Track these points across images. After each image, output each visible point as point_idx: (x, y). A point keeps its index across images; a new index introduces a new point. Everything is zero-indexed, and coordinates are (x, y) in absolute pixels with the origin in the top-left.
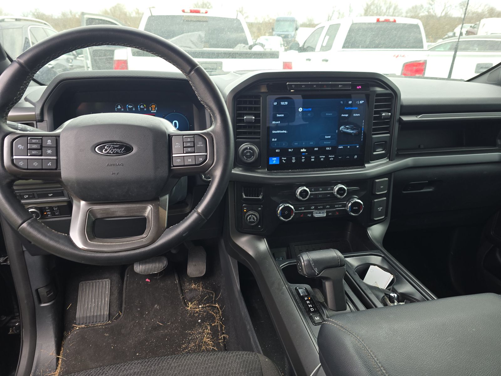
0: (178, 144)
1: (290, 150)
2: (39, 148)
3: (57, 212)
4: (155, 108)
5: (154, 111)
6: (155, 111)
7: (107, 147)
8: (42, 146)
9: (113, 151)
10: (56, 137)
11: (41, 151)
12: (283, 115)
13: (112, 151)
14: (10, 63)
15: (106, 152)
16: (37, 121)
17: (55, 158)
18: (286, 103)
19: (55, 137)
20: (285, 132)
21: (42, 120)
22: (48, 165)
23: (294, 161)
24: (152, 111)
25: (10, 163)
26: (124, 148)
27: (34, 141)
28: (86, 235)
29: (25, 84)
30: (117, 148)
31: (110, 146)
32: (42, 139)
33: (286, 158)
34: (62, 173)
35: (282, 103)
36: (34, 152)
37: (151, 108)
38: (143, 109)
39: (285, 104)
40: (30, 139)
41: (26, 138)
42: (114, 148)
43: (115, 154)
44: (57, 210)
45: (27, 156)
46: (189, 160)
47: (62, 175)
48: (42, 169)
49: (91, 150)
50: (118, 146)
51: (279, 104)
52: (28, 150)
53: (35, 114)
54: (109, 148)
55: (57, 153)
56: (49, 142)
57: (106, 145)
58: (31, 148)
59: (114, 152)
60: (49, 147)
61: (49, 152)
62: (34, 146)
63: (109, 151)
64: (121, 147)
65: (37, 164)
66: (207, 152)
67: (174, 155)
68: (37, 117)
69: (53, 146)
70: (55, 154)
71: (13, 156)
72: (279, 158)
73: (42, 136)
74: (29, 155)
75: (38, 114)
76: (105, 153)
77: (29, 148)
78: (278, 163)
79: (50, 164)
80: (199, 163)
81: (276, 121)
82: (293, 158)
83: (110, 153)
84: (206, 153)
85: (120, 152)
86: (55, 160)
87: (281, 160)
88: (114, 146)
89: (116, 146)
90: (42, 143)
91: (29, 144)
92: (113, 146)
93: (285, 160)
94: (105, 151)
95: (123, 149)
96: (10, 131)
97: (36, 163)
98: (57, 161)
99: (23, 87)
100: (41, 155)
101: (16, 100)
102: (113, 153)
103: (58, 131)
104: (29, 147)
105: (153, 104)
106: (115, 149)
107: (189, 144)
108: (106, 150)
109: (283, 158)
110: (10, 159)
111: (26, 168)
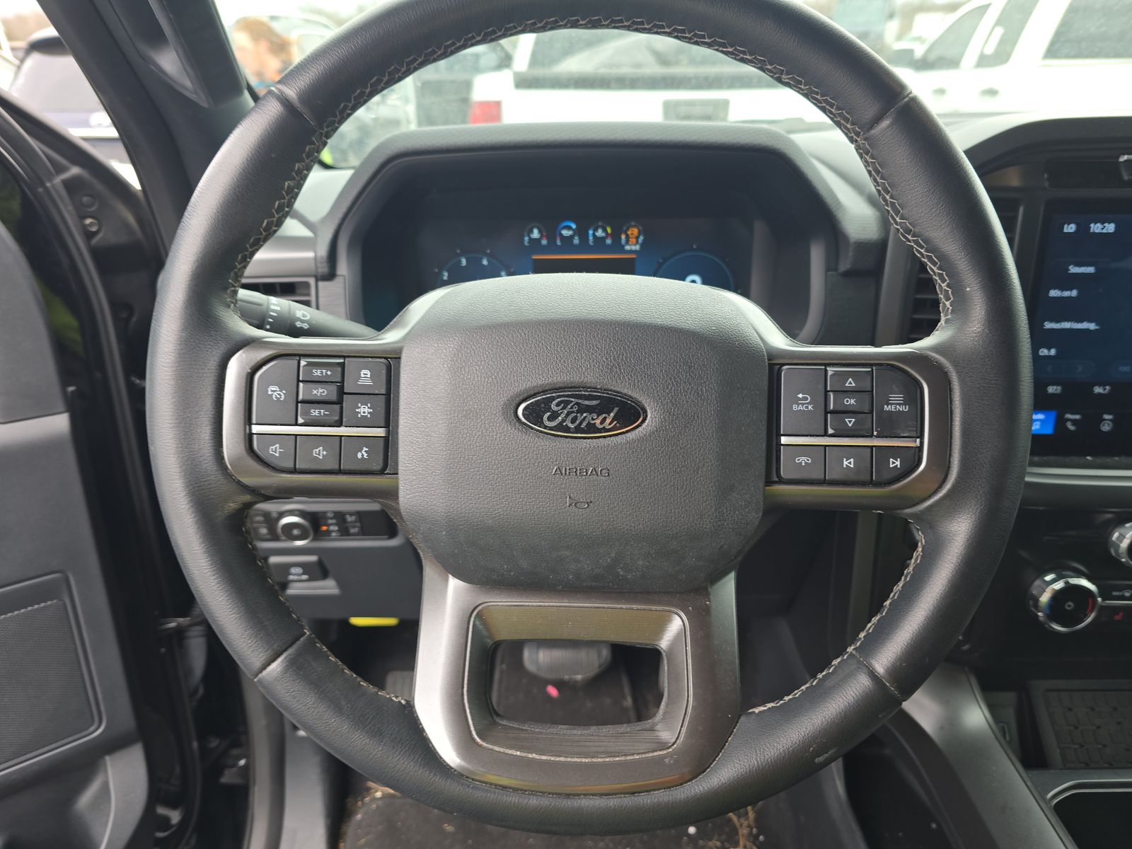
0: (805, 399)
1: (1098, 390)
2: (334, 397)
3: (354, 527)
4: (637, 238)
5: (634, 248)
6: (637, 247)
7: (558, 405)
8: (341, 392)
9: (578, 422)
10: (386, 358)
11: (337, 407)
12: (1091, 270)
13: (573, 421)
14: (251, 103)
15: (553, 424)
16: (319, 277)
17: (381, 432)
18: (1111, 228)
19: (383, 360)
20: (1092, 326)
21: (331, 275)
22: (359, 455)
23: (1106, 427)
24: (628, 248)
25: (241, 449)
26: (616, 409)
27: (317, 373)
28: (468, 711)
29: (299, 172)
30: (590, 410)
31: (567, 403)
32: (342, 365)
33: (1078, 417)
34: (401, 487)
35: (1096, 228)
36: (315, 412)
37: (628, 237)
38: (603, 239)
39: (1104, 231)
40: (309, 364)
41: (292, 363)
42: (582, 409)
43: (583, 431)
44: (355, 522)
45: (296, 424)
46: (845, 463)
47: (401, 494)
48: (339, 472)
49: (503, 414)
50: (594, 403)
51: (1083, 228)
52: (298, 407)
53: (315, 258)
54: (564, 408)
55: (388, 416)
56: (365, 377)
57: (553, 399)
58: (308, 398)
59: (581, 423)
60: (364, 395)
61: (364, 410)
62: (319, 392)
63: (563, 421)
64: (603, 408)
65: (325, 453)
66: (921, 436)
67: (784, 440)
68: (319, 265)
69: (377, 392)
70: (381, 419)
71: (250, 424)
72: (1053, 415)
73: (344, 357)
74: (300, 421)
75: (322, 257)
76: (551, 429)
77: (301, 397)
78: (1049, 430)
79: (363, 454)
80: (886, 476)
81: (1062, 289)
82: (1106, 417)
83: (567, 430)
84: (918, 440)
85: (601, 427)
86: (382, 442)
87: (1060, 422)
88: (580, 401)
89: (587, 403)
90: (343, 381)
91: (301, 384)
92: (577, 401)
93: (1074, 422)
94: (550, 419)
95: (612, 414)
96: (244, 335)
97: (321, 448)
98: (388, 446)
99: (292, 183)
100: (339, 424)
101: (267, 229)
102: (578, 430)
103: (391, 337)
104: (303, 395)
105: (634, 226)
106: (585, 415)
107: (852, 401)
108: (554, 416)
109: (1069, 416)
110: (242, 433)
111: (291, 465)
